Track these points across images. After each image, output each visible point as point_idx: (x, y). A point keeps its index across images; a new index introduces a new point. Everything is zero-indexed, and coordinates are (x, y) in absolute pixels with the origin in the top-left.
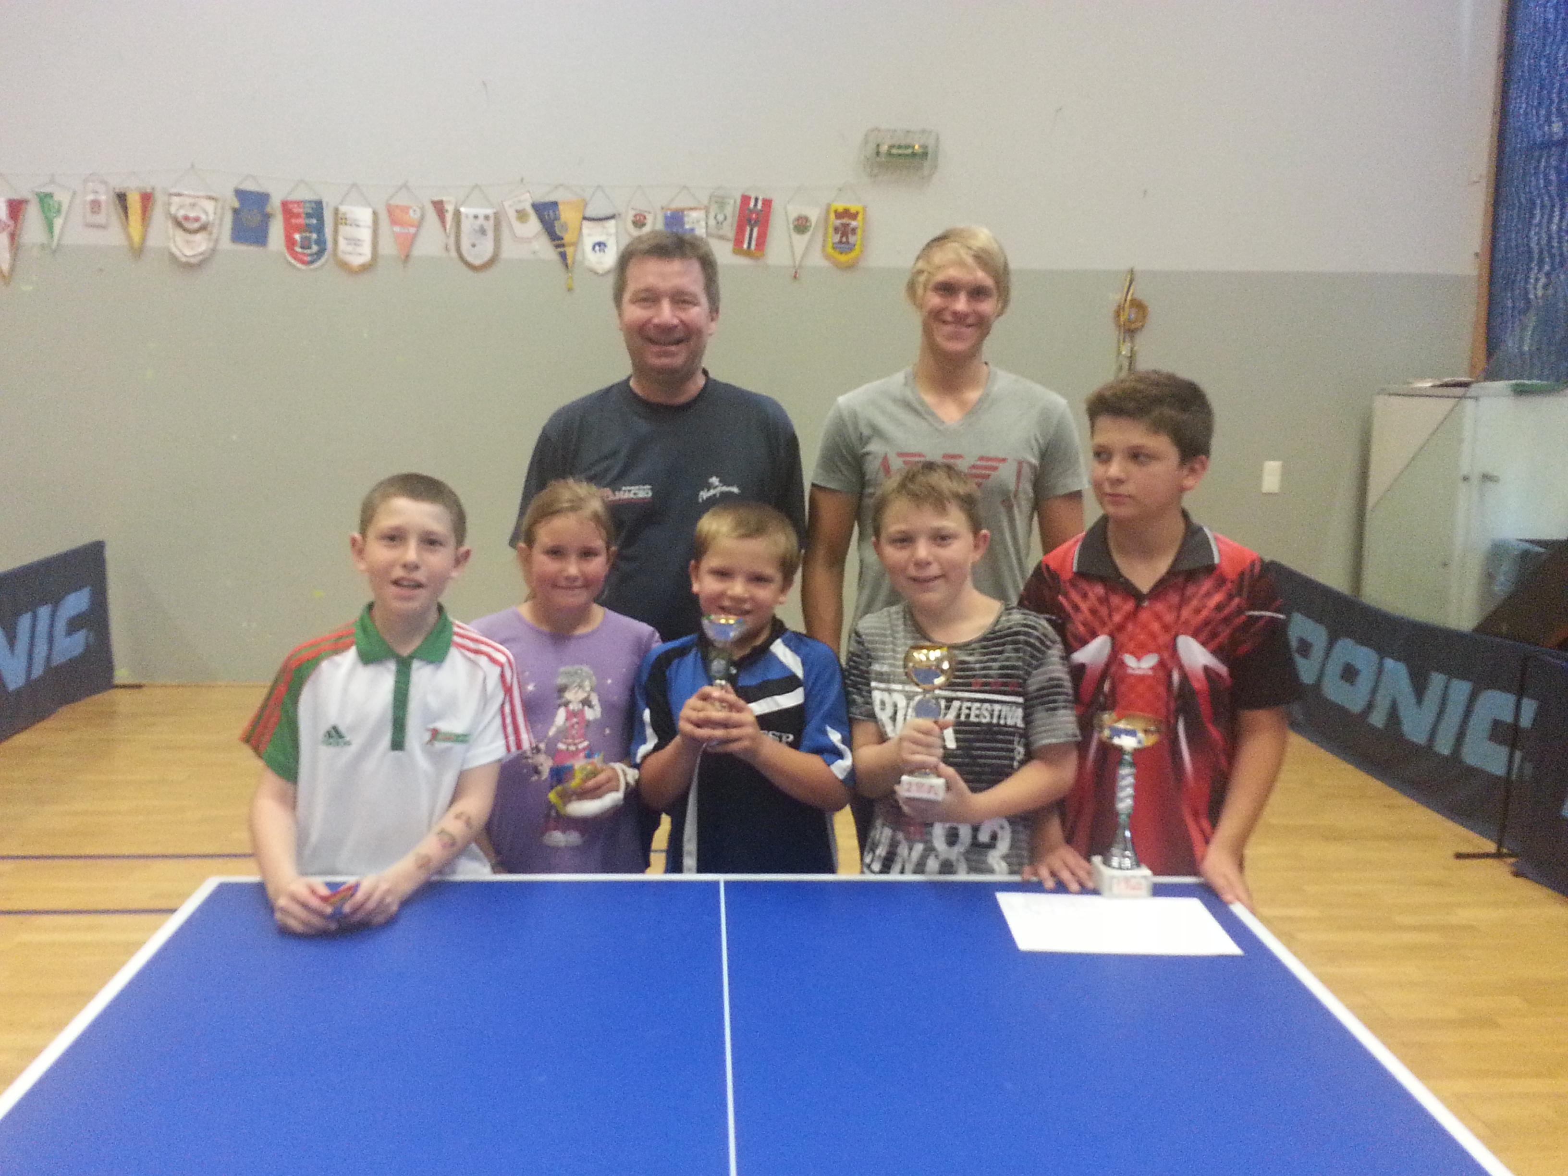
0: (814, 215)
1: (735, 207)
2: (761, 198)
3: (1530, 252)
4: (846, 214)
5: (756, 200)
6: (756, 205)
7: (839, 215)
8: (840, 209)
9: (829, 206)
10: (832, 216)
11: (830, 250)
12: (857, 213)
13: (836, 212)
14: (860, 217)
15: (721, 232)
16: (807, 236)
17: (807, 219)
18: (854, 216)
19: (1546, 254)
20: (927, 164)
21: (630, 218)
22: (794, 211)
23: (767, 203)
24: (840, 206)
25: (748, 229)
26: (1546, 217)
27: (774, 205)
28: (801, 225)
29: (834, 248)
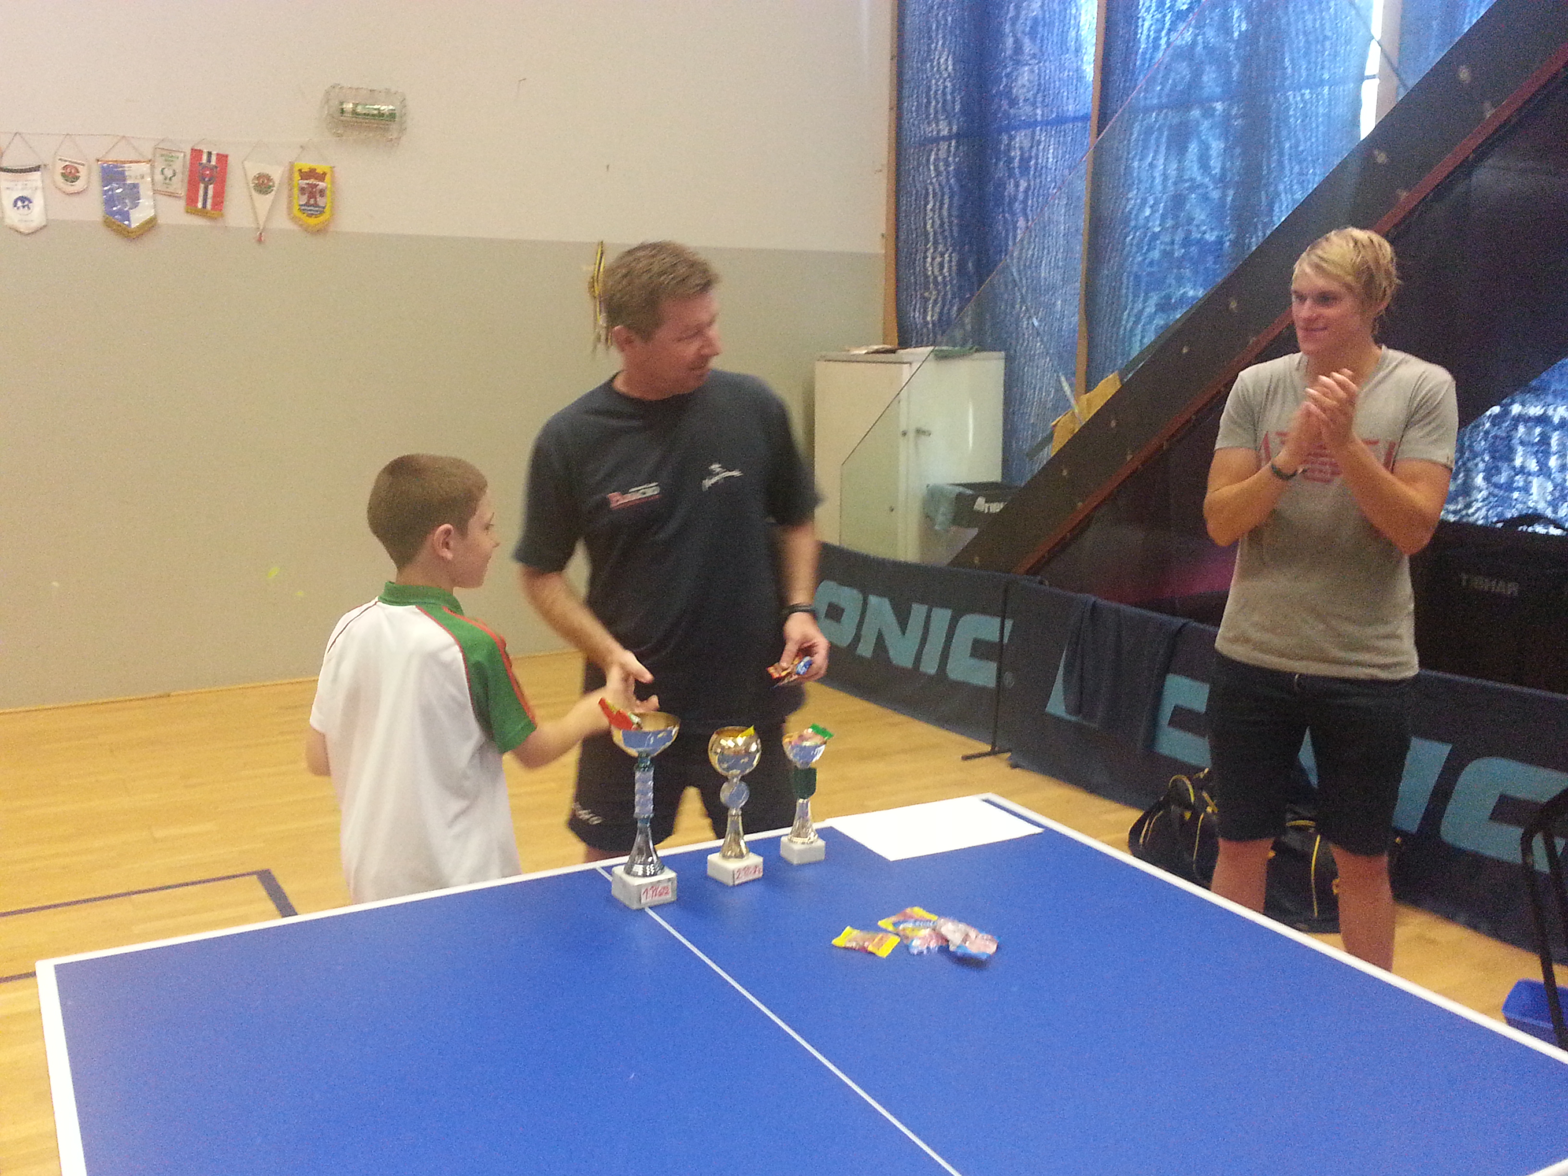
0: (277, 174)
1: (184, 162)
2: (214, 153)
3: (926, 234)
4: (311, 174)
5: (210, 154)
6: (209, 160)
7: (304, 175)
8: (305, 170)
9: (292, 165)
10: (297, 176)
11: (296, 211)
12: (324, 174)
13: (300, 170)
14: (328, 178)
15: (171, 189)
16: (270, 197)
17: (269, 178)
18: (322, 177)
19: (940, 237)
20: (394, 126)
21: (59, 170)
22: (254, 170)
23: (223, 159)
24: (306, 165)
25: (202, 186)
26: (938, 204)
27: (230, 159)
28: (263, 184)
29: (303, 211)
